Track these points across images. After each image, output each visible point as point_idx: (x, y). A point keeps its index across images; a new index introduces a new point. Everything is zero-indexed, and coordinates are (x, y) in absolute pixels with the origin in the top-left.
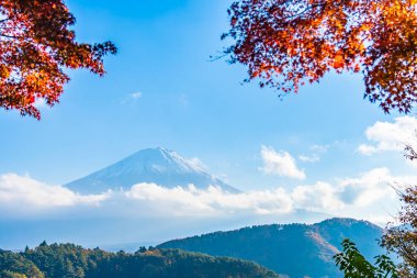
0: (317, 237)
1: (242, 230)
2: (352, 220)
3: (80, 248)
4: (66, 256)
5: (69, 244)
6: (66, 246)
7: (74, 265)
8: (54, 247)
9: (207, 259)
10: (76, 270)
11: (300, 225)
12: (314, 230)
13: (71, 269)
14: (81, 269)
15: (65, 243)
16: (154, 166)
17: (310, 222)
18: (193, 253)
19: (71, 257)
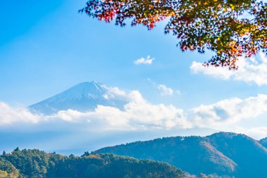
0: (208, 145)
1: (155, 140)
2: (233, 134)
3: (43, 152)
4: (34, 158)
5: (35, 150)
6: (33, 151)
7: (40, 165)
8: (25, 151)
9: (134, 160)
10: (41, 168)
11: (196, 137)
12: (207, 141)
13: (37, 167)
14: (44, 167)
15: (32, 149)
16: (89, 94)
17: (203, 135)
18: (124, 157)
19: (37, 159)
